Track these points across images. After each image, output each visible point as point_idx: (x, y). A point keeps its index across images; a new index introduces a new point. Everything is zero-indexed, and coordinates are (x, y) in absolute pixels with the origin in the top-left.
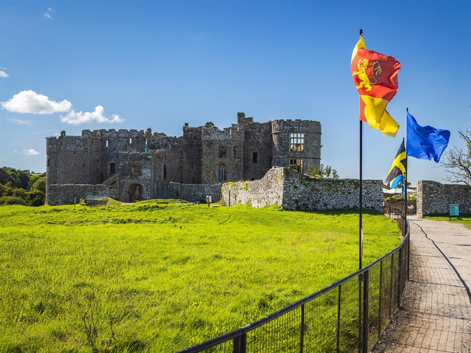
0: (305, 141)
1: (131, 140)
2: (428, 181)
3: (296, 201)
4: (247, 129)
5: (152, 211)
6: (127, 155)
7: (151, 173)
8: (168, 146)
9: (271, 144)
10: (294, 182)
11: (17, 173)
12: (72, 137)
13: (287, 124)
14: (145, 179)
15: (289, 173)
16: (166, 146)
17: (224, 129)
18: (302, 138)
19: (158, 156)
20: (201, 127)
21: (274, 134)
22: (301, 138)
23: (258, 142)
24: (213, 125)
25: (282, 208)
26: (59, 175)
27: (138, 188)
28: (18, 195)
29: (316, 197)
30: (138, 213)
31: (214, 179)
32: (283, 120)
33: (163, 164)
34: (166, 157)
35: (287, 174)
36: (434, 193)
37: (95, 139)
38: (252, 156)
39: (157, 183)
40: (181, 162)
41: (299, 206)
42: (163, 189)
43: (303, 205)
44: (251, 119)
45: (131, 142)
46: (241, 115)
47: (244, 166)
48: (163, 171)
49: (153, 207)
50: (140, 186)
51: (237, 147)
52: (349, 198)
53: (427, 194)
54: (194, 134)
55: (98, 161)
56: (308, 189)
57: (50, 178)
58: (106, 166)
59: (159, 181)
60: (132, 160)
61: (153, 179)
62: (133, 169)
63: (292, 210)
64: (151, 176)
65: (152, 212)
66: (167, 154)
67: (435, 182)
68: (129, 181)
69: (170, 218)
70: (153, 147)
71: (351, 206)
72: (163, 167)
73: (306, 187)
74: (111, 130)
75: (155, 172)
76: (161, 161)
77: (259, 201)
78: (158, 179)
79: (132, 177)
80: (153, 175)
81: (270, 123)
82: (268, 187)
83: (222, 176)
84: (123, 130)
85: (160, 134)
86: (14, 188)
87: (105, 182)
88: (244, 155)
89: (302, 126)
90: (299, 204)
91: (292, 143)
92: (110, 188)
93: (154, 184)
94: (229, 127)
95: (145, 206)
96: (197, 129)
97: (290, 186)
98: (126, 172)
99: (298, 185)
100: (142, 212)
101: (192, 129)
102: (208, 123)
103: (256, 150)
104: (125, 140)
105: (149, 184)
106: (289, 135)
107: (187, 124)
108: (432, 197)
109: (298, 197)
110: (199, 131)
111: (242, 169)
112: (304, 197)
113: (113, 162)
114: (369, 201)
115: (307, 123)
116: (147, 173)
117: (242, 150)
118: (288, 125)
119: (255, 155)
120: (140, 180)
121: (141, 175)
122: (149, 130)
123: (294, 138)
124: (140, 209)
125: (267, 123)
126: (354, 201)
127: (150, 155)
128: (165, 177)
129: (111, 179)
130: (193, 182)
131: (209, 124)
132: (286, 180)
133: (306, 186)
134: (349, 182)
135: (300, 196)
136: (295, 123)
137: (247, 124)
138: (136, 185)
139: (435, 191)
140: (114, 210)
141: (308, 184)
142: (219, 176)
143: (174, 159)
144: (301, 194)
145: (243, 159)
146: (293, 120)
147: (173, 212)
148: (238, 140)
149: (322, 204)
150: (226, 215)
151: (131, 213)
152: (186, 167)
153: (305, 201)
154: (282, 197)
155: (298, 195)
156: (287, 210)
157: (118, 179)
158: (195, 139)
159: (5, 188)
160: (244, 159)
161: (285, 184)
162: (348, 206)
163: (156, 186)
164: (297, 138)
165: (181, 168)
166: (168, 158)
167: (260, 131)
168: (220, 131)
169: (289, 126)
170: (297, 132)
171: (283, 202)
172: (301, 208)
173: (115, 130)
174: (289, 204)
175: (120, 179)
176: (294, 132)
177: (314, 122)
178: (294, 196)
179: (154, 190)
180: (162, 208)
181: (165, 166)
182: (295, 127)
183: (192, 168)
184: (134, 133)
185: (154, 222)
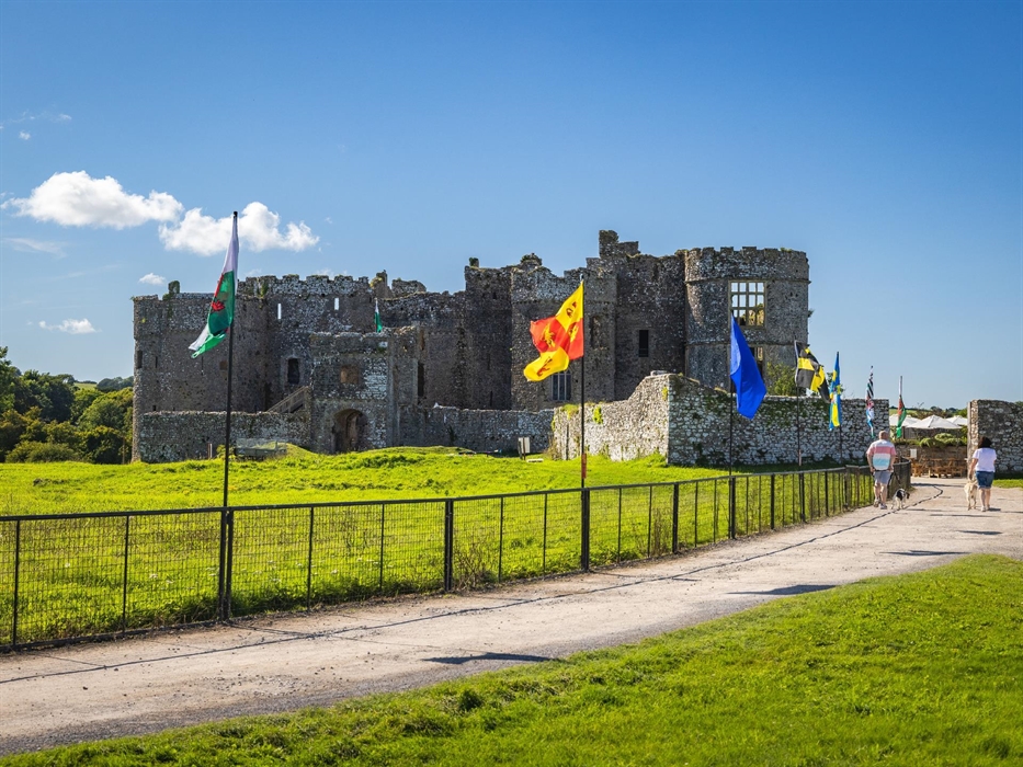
0: (768, 300)
1: (337, 300)
2: (990, 402)
3: (698, 447)
4: (625, 272)
5: (393, 467)
6: (328, 340)
7: (389, 384)
8: (429, 317)
9: (682, 309)
10: (692, 406)
11: (41, 383)
12: (194, 297)
13: (722, 259)
14: (372, 398)
15: (682, 386)
16: (422, 317)
17: (566, 272)
18: (761, 294)
19: (404, 340)
20: (509, 268)
21: (691, 283)
22: (757, 294)
23: (651, 305)
24: (539, 261)
25: (667, 461)
26: (166, 389)
27: (354, 419)
28: (59, 438)
29: (740, 436)
30: (364, 472)
31: (542, 397)
32: (711, 249)
33: (415, 361)
34: (424, 342)
35: (678, 388)
36: (1006, 427)
37: (251, 300)
38: (635, 340)
39: (402, 408)
40: (461, 355)
41: (704, 456)
42: (416, 422)
43: (712, 454)
44: (633, 246)
45: (337, 307)
46: (607, 238)
47: (617, 363)
48: (416, 379)
49: (395, 460)
50: (361, 415)
51: (597, 317)
52: (814, 438)
53: (988, 431)
54: (492, 285)
55: (258, 353)
56: (724, 421)
57: (144, 396)
58: (278, 367)
59: (406, 404)
60: (341, 353)
61: (391, 399)
62: (343, 374)
63: (688, 465)
64: (387, 391)
65: (393, 471)
66: (426, 335)
67: (1006, 403)
68: (334, 404)
69: (430, 481)
70: (391, 320)
71: (819, 456)
72: (415, 368)
73: (719, 415)
74: (289, 279)
75: (396, 381)
76: (412, 354)
77: (625, 448)
78: (403, 397)
79: (341, 394)
80: (391, 388)
81: (681, 256)
82: (642, 415)
83: (562, 388)
84: (318, 278)
85: (408, 284)
86: (48, 422)
87: (277, 406)
88: (616, 336)
89: (760, 264)
90: (704, 452)
91: (735, 305)
92: (289, 420)
93: (395, 409)
94: (576, 269)
95: (378, 458)
96: (498, 273)
97: (683, 415)
98: (327, 382)
99: (700, 413)
100: (370, 469)
101: (488, 274)
102: (526, 258)
103: (647, 325)
104: (324, 302)
105: (383, 411)
106: (726, 287)
107: (474, 261)
108: (1001, 437)
109: (702, 437)
110: (503, 279)
111: (612, 372)
112: (715, 437)
113: (294, 356)
114: (857, 445)
115: (772, 256)
116: (377, 383)
117: (611, 324)
118: (724, 262)
119: (644, 335)
120: (361, 400)
121: (363, 387)
122: (383, 276)
123: (739, 294)
124: (368, 464)
125: (674, 258)
126: (825, 446)
127: (384, 339)
128: (421, 392)
129: (290, 399)
130: (491, 405)
131: (530, 261)
132: (675, 400)
133: (719, 413)
134: (814, 404)
135: (705, 435)
136: (741, 257)
137: (624, 260)
138: (352, 413)
139: (1008, 424)
140: (313, 466)
141: (724, 408)
142: (555, 389)
143: (443, 349)
144: (708, 431)
145: (612, 347)
146: (738, 248)
147: (437, 471)
148: (600, 298)
149: (754, 453)
150: (545, 474)
151: (350, 471)
152: (474, 366)
153: (717, 446)
154: (666, 437)
155: (701, 433)
156: (678, 464)
157: (307, 397)
158: (495, 297)
159: (25, 422)
160: (617, 346)
161: (673, 410)
162: (812, 457)
163: (399, 415)
164: (748, 293)
165: (459, 371)
166: (428, 345)
167: (655, 278)
168: (556, 279)
169: (727, 264)
170: (746, 279)
171: (669, 448)
172: (708, 461)
173: (298, 277)
174: (682, 454)
175: (313, 398)
176: (739, 279)
177: (790, 252)
178: (692, 435)
179: (394, 426)
180: (413, 462)
181: (421, 367)
182: (742, 267)
183: (488, 369)
184: (345, 284)
185: (397, 489)
